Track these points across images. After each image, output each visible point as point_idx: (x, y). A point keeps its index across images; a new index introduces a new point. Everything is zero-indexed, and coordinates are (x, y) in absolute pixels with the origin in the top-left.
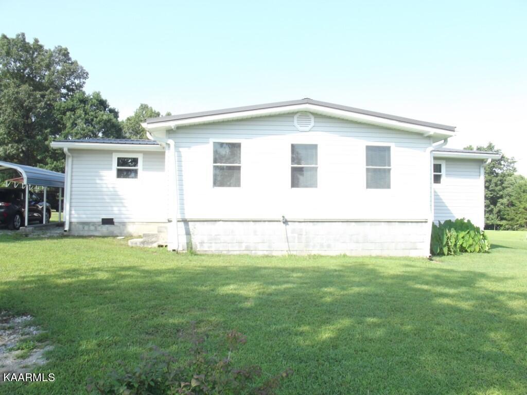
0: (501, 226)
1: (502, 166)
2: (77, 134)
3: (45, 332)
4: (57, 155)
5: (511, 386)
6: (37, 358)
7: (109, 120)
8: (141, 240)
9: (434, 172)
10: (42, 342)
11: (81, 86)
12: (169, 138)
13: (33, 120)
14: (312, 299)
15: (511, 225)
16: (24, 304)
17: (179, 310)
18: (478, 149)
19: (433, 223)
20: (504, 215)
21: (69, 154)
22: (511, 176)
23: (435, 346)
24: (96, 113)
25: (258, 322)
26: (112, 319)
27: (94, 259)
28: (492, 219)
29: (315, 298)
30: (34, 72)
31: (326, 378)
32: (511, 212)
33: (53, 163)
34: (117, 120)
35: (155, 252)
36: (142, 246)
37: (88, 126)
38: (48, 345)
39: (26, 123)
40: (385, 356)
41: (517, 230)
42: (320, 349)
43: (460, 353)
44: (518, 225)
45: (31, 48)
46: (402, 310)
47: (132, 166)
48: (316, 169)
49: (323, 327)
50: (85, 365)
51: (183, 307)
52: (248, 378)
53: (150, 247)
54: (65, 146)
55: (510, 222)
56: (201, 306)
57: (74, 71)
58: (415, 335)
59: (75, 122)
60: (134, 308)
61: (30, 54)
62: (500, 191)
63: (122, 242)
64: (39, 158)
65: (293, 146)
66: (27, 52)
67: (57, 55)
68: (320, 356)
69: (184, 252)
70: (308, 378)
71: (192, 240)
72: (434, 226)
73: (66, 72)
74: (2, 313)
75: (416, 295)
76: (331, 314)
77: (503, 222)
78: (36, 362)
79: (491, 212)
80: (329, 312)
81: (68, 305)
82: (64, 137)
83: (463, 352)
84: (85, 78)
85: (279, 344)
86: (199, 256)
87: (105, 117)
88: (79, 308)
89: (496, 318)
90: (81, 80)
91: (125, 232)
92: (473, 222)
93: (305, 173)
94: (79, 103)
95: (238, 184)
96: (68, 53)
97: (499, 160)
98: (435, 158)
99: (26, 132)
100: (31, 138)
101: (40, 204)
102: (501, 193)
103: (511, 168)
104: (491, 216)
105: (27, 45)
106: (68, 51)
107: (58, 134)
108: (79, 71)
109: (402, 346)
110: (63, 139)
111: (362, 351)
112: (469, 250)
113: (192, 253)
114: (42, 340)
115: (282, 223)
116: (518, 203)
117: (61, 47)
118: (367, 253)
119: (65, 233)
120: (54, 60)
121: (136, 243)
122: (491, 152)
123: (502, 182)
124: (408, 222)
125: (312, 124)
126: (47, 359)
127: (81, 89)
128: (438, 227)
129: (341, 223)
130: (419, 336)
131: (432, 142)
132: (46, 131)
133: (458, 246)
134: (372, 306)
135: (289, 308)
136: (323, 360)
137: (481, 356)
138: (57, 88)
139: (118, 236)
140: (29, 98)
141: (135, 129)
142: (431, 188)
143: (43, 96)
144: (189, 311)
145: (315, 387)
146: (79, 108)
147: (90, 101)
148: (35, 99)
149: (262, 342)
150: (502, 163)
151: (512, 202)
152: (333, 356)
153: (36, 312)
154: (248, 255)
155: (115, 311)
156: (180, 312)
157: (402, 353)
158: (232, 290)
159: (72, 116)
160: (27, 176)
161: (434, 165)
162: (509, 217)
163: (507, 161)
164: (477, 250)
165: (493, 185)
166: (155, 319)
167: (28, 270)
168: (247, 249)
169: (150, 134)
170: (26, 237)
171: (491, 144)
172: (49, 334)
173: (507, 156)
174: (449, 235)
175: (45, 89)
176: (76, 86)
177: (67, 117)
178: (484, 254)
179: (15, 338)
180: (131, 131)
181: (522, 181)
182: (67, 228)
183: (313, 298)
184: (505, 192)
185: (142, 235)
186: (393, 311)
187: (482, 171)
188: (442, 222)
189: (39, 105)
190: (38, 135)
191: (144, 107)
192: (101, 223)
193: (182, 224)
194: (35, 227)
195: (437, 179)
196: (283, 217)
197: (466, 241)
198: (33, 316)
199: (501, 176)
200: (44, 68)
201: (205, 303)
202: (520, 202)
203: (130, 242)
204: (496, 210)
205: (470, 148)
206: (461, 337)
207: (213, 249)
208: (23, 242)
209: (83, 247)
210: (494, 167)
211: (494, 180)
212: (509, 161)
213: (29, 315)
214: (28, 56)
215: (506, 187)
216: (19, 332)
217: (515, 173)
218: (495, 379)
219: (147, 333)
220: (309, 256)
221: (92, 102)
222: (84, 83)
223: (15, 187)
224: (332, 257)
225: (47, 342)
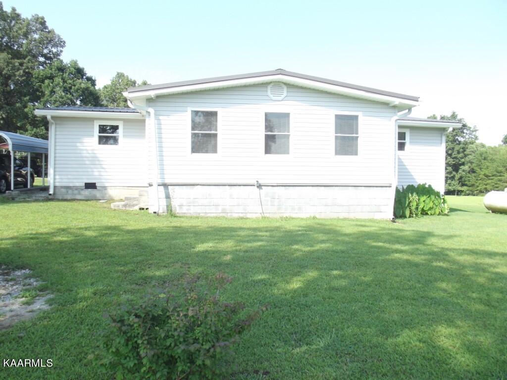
0: (462, 191)
1: (465, 134)
2: (56, 101)
3: (44, 283)
4: (37, 122)
5: (457, 325)
6: (40, 305)
7: (87, 89)
8: (123, 203)
9: (399, 139)
10: (43, 291)
11: (59, 55)
12: (149, 106)
13: (12, 88)
14: (284, 256)
15: (471, 191)
16: (21, 259)
17: (164, 264)
18: (442, 118)
19: (397, 188)
20: (465, 181)
21: (52, 121)
22: (472, 144)
23: (393, 294)
24: (74, 81)
25: (237, 275)
26: (104, 272)
27: (81, 220)
28: (454, 185)
29: (287, 255)
30: (12, 40)
31: (298, 320)
32: (472, 178)
33: (33, 130)
34: (95, 88)
35: (137, 214)
36: (124, 208)
37: (67, 94)
38: (48, 294)
39: (6, 91)
40: (350, 302)
41: (477, 195)
42: (292, 297)
43: (415, 299)
44: (478, 191)
45: (8, 17)
46: (366, 265)
47: (110, 133)
48: (288, 136)
49: (295, 279)
50: (84, 310)
51: (167, 262)
52: (234, 311)
53: (131, 209)
54: (49, 114)
55: (471, 188)
56: (184, 262)
57: (51, 39)
58: (376, 285)
59: (54, 90)
60: (123, 263)
61: (8, 23)
62: (462, 158)
63: (105, 205)
64: (19, 125)
65: (266, 115)
66: (5, 20)
67: (34, 23)
68: (292, 302)
69: (165, 214)
70: (282, 320)
71: (172, 202)
72: (397, 191)
73: (43, 40)
74: (3, 267)
75: (378, 252)
76: (302, 268)
77: (464, 188)
78: (41, 308)
79: (453, 178)
80: (300, 266)
81: (62, 260)
82: (43, 105)
83: (417, 299)
84: (62, 47)
85: (256, 293)
86: (178, 218)
87: (83, 86)
88: (72, 263)
89: (449, 272)
90: (59, 48)
91: (107, 195)
92: (434, 187)
93: (277, 140)
94: (57, 72)
95: (215, 150)
96: (45, 21)
97: (461, 128)
98: (400, 127)
99: (6, 99)
100: (10, 106)
101: (24, 169)
102: (463, 160)
103: (473, 137)
104: (453, 182)
105: (4, 14)
106: (45, 20)
107: (37, 102)
108: (57, 40)
109: (364, 294)
110: (43, 107)
111: (329, 299)
112: (429, 212)
113: (172, 215)
114: (42, 289)
115: (256, 187)
116: (479, 170)
117: (38, 15)
118: (335, 216)
119: (50, 197)
120: (31, 29)
121: (119, 206)
122: (454, 121)
123: (464, 149)
124: (373, 186)
125: (285, 93)
126: (50, 305)
127: (58, 57)
128: (402, 191)
129: (311, 187)
130: (379, 286)
131: (397, 111)
132: (25, 99)
133: (419, 210)
134: (339, 261)
135: (263, 263)
136: (295, 306)
137: (434, 302)
138: (35, 56)
139: (100, 200)
140: (8, 66)
141: (112, 97)
142: (395, 155)
143: (21, 64)
144: (173, 266)
145: (288, 327)
146: (57, 76)
147: (68, 70)
148: (14, 68)
149: (240, 291)
150: (465, 131)
151: (473, 169)
152: (304, 302)
153: (33, 266)
154: (224, 217)
155: (106, 265)
156: (164, 266)
157: (364, 300)
158: (211, 247)
159: (51, 84)
160: (12, 142)
161: (399, 133)
162: (470, 183)
163: (469, 130)
164: (437, 213)
165: (455, 152)
166: (143, 272)
167: (20, 230)
168: (224, 211)
169: (131, 102)
170: (12, 200)
171: (454, 113)
172: (49, 285)
173: (469, 124)
174: (411, 199)
175: (23, 57)
176: (53, 54)
177: (46, 85)
178: (443, 217)
179: (17, 288)
180: (107, 99)
181: (483, 149)
182: (51, 192)
183: (286, 255)
184: (467, 159)
185: (123, 198)
186: (357, 265)
187: (444, 139)
188: (405, 187)
189: (17, 73)
190: (18, 103)
191: (120, 76)
192: (84, 188)
193: (162, 187)
194: (21, 191)
195: (401, 146)
196: (257, 181)
197: (427, 204)
198: (32, 270)
199: (464, 144)
200: (22, 37)
201: (187, 258)
202: (481, 169)
203: (112, 205)
204: (457, 176)
205: (434, 117)
206: (417, 287)
207: (191, 212)
208: (11, 205)
209: (68, 209)
210: (457, 135)
211: (457, 148)
212: (471, 129)
213: (27, 269)
214: (6, 25)
215: (468, 155)
216: (20, 283)
217: (477, 141)
218: (444, 320)
219: (137, 284)
220: (281, 218)
221: (70, 70)
222: (61, 51)
223: (4, 153)
224: (302, 219)
225: (48, 291)
